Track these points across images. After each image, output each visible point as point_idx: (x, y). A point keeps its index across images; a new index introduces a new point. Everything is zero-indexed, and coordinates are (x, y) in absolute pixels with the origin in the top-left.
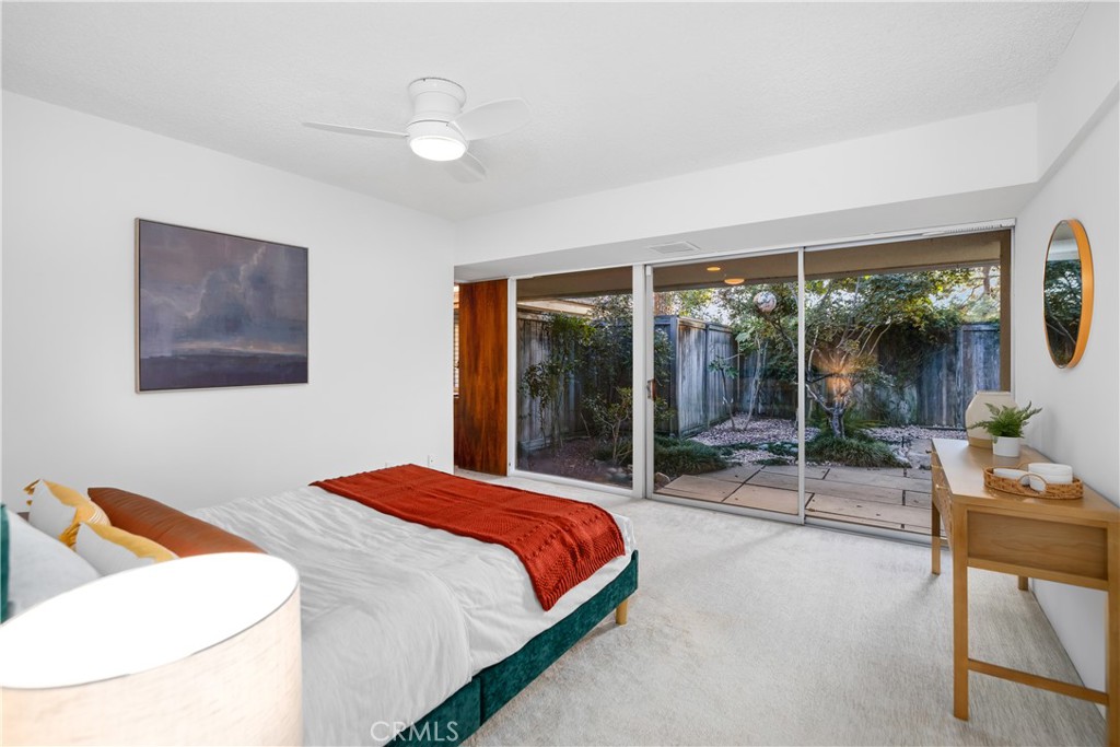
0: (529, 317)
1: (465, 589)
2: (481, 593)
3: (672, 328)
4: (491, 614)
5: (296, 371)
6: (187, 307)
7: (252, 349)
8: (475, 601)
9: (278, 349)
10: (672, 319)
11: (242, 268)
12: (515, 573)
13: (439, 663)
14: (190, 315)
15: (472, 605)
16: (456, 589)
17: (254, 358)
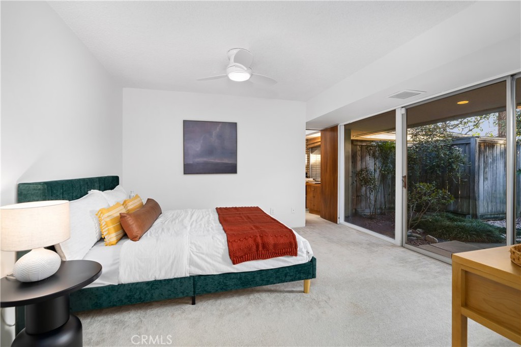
0: (364, 144)
1: (195, 244)
2: (200, 247)
3: (472, 145)
4: (204, 256)
5: (232, 169)
6: (197, 147)
7: (217, 161)
8: (197, 249)
9: (226, 161)
10: (472, 139)
11: (214, 132)
12: (222, 245)
13: (172, 264)
14: (198, 149)
15: (195, 250)
16: (191, 243)
17: (217, 164)
